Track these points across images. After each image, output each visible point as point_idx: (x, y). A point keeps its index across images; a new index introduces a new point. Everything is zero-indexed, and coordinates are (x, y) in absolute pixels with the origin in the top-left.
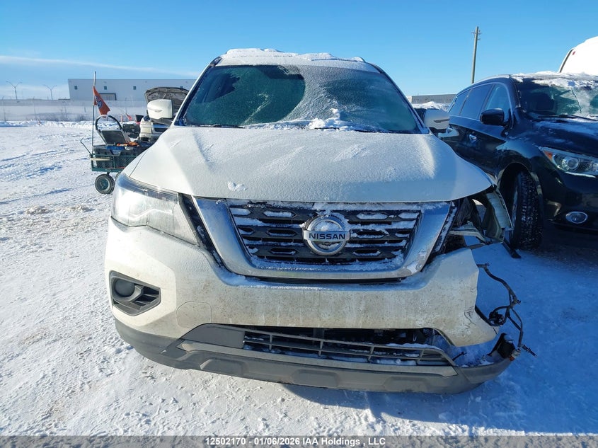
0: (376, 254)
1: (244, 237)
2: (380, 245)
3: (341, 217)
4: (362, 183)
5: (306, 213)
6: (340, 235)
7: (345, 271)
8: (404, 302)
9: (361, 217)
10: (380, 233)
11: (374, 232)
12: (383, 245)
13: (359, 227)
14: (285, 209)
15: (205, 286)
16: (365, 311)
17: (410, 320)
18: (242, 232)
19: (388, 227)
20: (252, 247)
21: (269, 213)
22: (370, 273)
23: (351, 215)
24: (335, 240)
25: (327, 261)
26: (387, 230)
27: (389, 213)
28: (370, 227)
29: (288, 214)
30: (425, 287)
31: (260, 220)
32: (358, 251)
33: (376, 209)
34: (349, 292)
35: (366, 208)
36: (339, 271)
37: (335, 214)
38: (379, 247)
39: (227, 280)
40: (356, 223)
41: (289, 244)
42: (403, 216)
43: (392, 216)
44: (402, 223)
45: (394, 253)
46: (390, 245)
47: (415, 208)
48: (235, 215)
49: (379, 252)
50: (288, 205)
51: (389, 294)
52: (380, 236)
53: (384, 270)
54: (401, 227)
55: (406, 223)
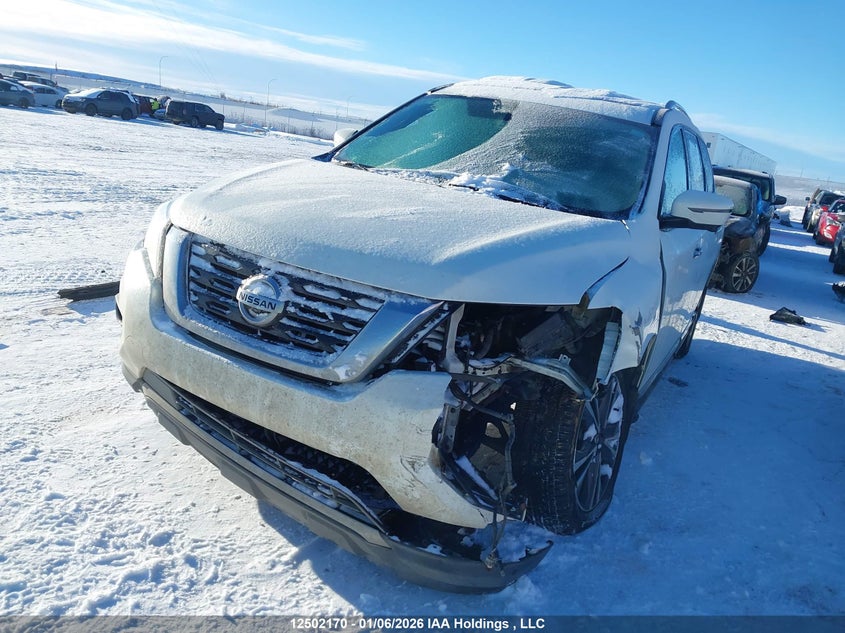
0: (313, 342)
1: (192, 279)
2: (322, 332)
3: (285, 281)
4: (328, 246)
5: (251, 267)
6: (270, 303)
7: (264, 350)
8: (316, 411)
9: (309, 289)
10: (323, 316)
11: (316, 312)
12: (326, 333)
13: (302, 301)
14: (235, 257)
15: (141, 323)
16: (270, 407)
17: (321, 440)
18: (192, 274)
19: (337, 311)
20: (196, 294)
21: (221, 259)
22: (287, 361)
23: (297, 284)
24: (262, 308)
25: (259, 334)
26: (333, 314)
27: (343, 292)
28: (313, 305)
29: (236, 265)
30: (349, 402)
31: (212, 264)
32: (296, 332)
33: (329, 284)
34: (257, 377)
35: (318, 279)
36: (256, 347)
37: (279, 277)
38: (318, 334)
39: (157, 322)
40: (301, 295)
41: (228, 301)
42: (361, 302)
43: (345, 299)
44: (358, 311)
45: (336, 347)
46: (334, 335)
47: (380, 295)
48: (195, 254)
49: (317, 341)
50: (239, 254)
51: (302, 395)
52: (324, 320)
53: (307, 363)
54: (352, 316)
55: (364, 312)
